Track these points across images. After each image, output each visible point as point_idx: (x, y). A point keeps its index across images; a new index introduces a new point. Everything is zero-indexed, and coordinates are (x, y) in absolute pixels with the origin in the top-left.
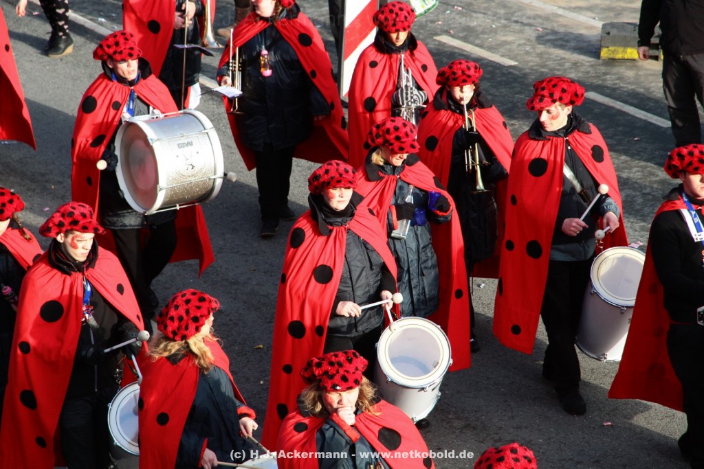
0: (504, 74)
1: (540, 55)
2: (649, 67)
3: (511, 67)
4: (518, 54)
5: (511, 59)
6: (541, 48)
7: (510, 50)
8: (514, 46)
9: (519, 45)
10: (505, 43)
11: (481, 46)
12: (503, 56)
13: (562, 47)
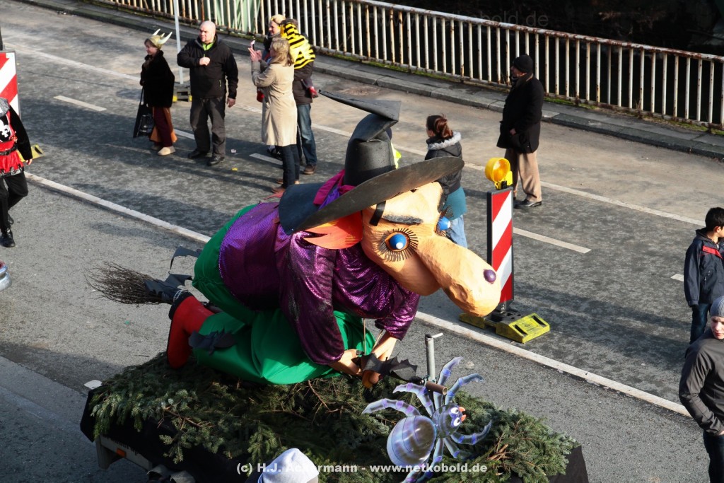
0: (99, 116)
1: (119, 103)
2: (183, 106)
3: (102, 111)
4: (105, 104)
5: (103, 107)
6: (119, 99)
7: (101, 102)
8: (103, 99)
9: (106, 98)
10: (97, 98)
11: (83, 100)
12: (97, 105)
13: (131, 98)
